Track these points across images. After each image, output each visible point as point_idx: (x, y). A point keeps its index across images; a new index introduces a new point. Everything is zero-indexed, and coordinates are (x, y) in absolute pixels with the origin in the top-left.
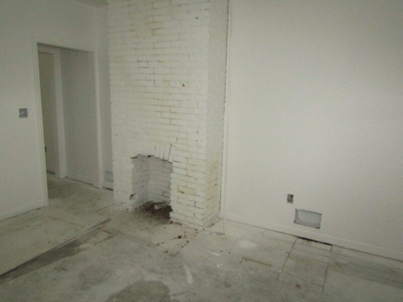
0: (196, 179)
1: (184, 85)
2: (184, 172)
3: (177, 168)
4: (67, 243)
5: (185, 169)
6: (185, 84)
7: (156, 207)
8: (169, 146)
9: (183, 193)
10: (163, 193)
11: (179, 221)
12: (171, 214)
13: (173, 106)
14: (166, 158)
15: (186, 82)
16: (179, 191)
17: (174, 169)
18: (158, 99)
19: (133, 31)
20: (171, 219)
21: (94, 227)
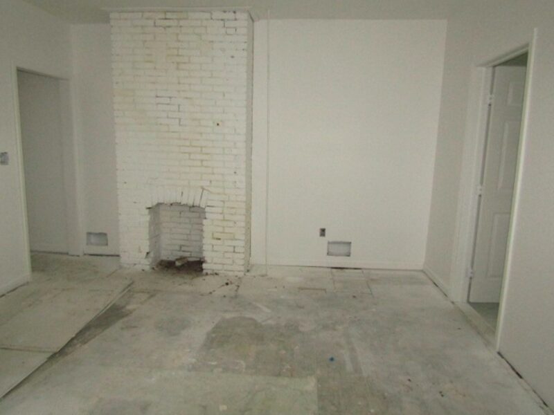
0: (235, 223)
1: (218, 124)
2: (221, 217)
3: (211, 213)
4: (108, 307)
5: (221, 214)
6: (220, 124)
7: (178, 264)
8: (201, 190)
9: (219, 239)
10: (181, 247)
11: (215, 271)
12: (204, 266)
13: (205, 147)
14: (197, 203)
15: (221, 121)
16: (213, 238)
17: (207, 215)
18: (185, 139)
19: (150, 62)
20: (204, 272)
21: (124, 290)
